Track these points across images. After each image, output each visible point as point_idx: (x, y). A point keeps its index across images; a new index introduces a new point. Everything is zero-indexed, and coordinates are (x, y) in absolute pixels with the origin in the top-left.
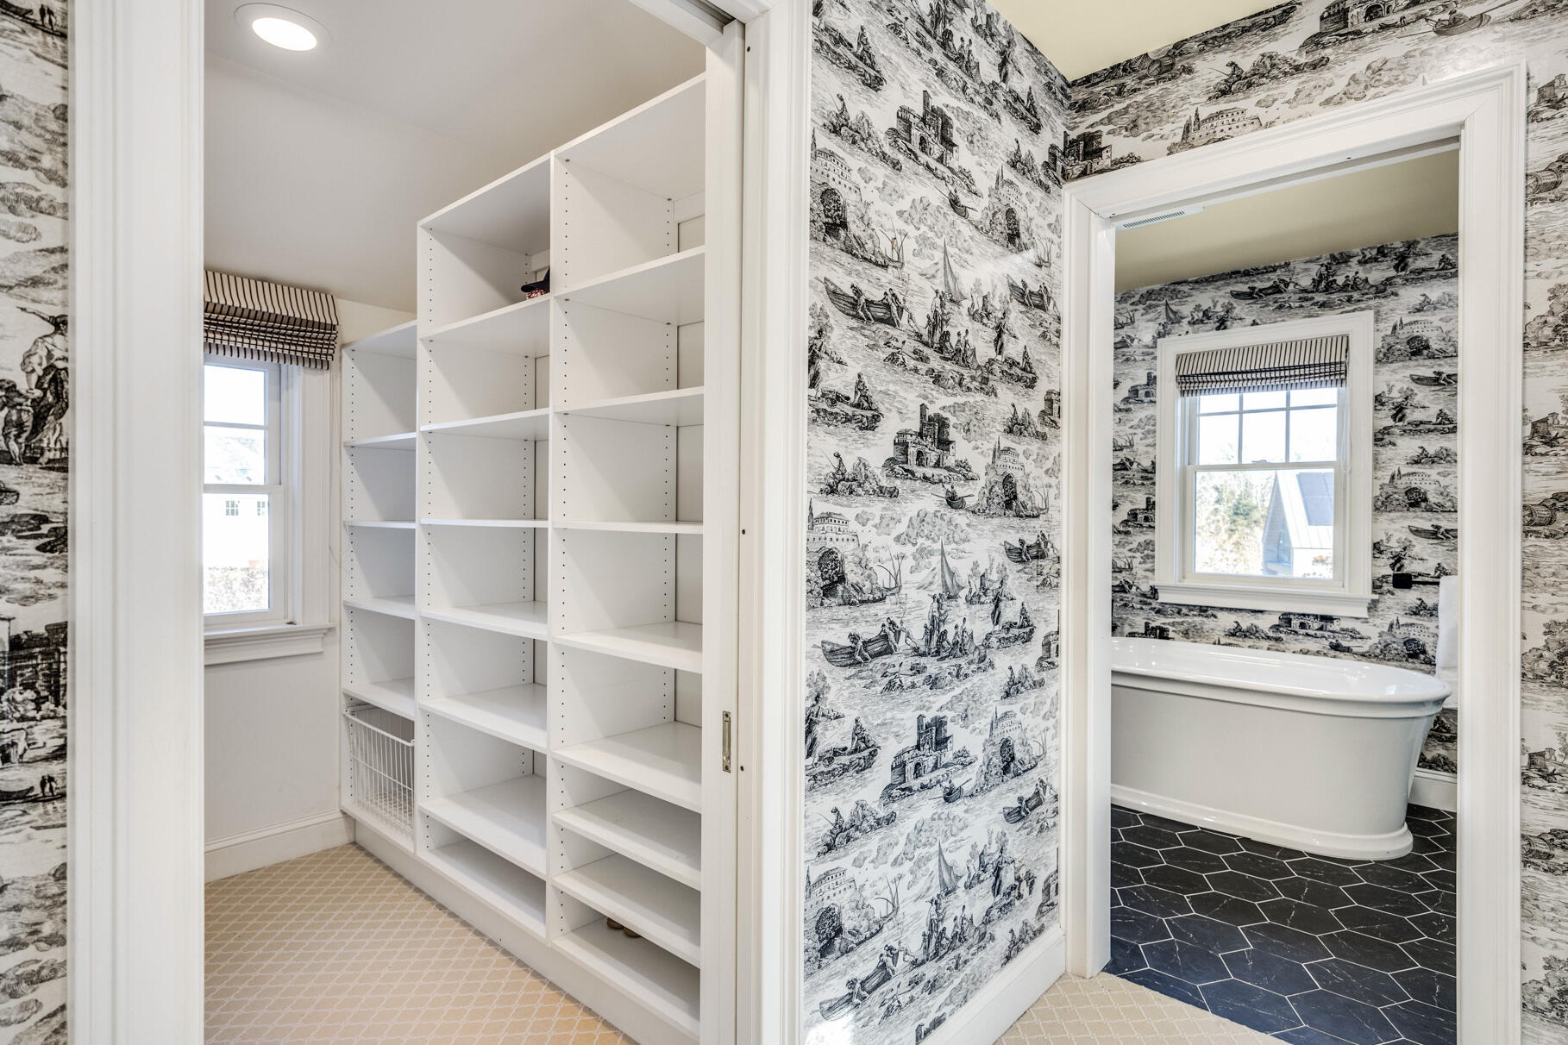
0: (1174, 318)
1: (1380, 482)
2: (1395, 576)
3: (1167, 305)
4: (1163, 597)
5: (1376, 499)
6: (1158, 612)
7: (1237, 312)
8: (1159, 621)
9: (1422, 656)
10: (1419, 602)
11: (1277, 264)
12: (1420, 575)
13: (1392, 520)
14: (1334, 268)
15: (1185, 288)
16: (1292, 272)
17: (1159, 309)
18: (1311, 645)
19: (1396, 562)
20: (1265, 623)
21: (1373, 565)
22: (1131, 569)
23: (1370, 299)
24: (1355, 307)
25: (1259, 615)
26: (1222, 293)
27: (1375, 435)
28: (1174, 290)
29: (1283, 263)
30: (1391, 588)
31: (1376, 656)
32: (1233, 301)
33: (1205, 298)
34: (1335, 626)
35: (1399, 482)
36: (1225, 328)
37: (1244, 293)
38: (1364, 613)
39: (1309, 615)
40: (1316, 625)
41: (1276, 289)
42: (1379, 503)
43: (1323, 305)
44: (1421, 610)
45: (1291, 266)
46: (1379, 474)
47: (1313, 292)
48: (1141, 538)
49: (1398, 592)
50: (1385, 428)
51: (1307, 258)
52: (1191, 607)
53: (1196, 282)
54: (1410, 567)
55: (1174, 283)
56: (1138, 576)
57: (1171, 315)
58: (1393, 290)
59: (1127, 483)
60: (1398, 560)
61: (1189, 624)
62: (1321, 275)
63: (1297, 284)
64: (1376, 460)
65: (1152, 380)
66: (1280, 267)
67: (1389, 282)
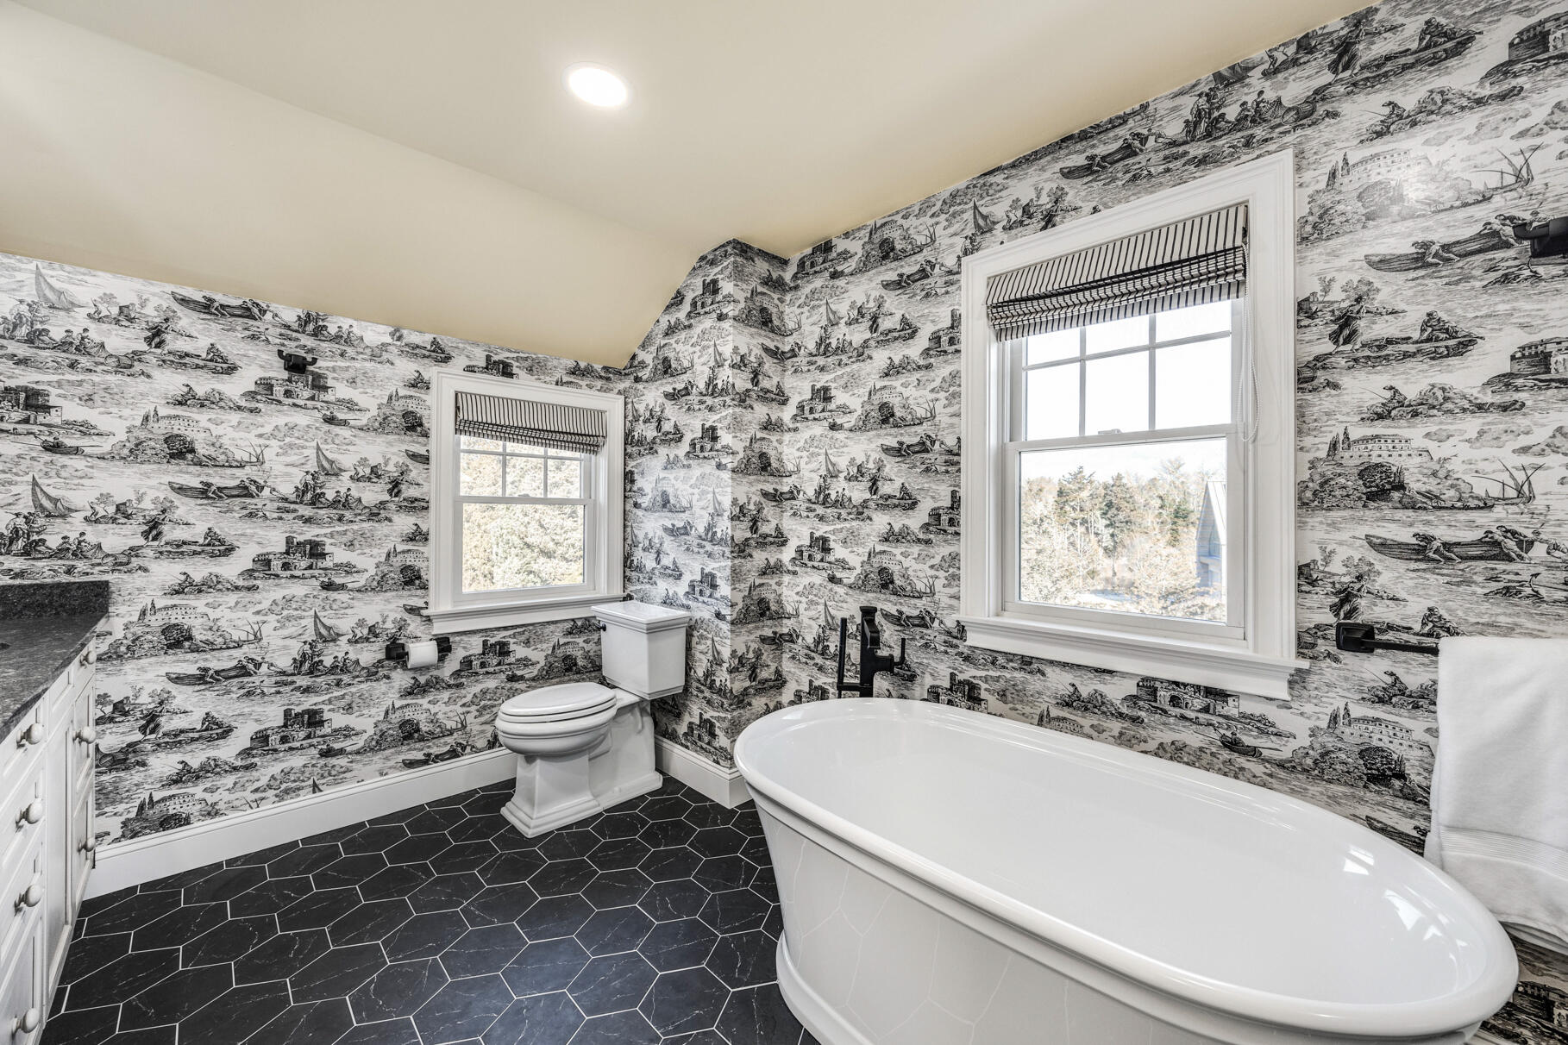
0: (984, 226)
1: (1310, 456)
2: (1339, 626)
3: (975, 207)
4: (974, 639)
5: (1302, 487)
6: (967, 659)
7: (1070, 199)
8: (968, 673)
9: (1397, 783)
10: (1390, 680)
11: (1128, 111)
12: (1390, 627)
13: (1333, 525)
14: (1220, 94)
15: (998, 178)
16: (1152, 118)
17: (965, 216)
18: (1192, 738)
19: (1343, 602)
20: (1117, 691)
21: (1297, 604)
22: (933, 594)
23: (1284, 133)
24: (1258, 152)
25: (1107, 677)
26: (1047, 175)
27: (1299, 373)
28: (984, 185)
29: (1137, 107)
30: (1334, 650)
31: (1305, 770)
32: (1064, 183)
33: (1023, 188)
34: (1231, 709)
35: (1347, 454)
36: (1054, 226)
37: (1078, 168)
38: (1281, 691)
39: (1185, 685)
40: (1198, 703)
41: (1128, 151)
42: (1309, 494)
43: (1202, 161)
44: (1391, 694)
45: (1151, 109)
46: (1308, 441)
47: (1185, 143)
48: (945, 550)
49: (1348, 657)
50: (1317, 359)
51: (1176, 89)
52: (1010, 657)
53: (1013, 166)
54: (1370, 612)
55: (985, 174)
56: (942, 605)
57: (981, 222)
58: (1328, 107)
59: (927, 470)
60: (1345, 597)
61: (1007, 681)
62: (1199, 111)
63: (1160, 136)
64: (1300, 415)
65: (956, 320)
66: (1134, 113)
67: (1320, 94)
